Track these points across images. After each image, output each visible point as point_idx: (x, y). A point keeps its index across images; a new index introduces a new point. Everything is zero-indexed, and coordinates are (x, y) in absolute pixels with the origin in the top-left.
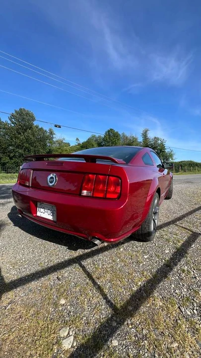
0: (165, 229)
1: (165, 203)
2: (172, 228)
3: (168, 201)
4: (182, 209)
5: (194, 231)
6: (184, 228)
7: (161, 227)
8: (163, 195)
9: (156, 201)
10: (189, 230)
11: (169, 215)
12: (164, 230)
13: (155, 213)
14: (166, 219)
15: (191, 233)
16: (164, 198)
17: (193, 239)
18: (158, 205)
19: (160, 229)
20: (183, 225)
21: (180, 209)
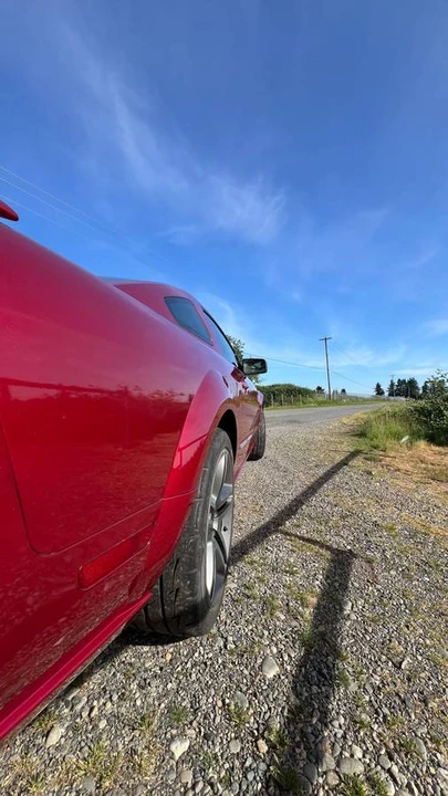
0: (255, 555)
1: (249, 471)
2: (277, 549)
3: (256, 464)
4: (291, 482)
5: (335, 546)
6: (308, 540)
7: (241, 550)
8: (243, 445)
9: (222, 463)
10: (322, 545)
11: (261, 502)
12: (252, 563)
13: (221, 509)
14: (255, 518)
15: (328, 554)
16: (245, 456)
17: (340, 575)
18: (230, 475)
19: (240, 558)
20: (303, 532)
21: (285, 482)
